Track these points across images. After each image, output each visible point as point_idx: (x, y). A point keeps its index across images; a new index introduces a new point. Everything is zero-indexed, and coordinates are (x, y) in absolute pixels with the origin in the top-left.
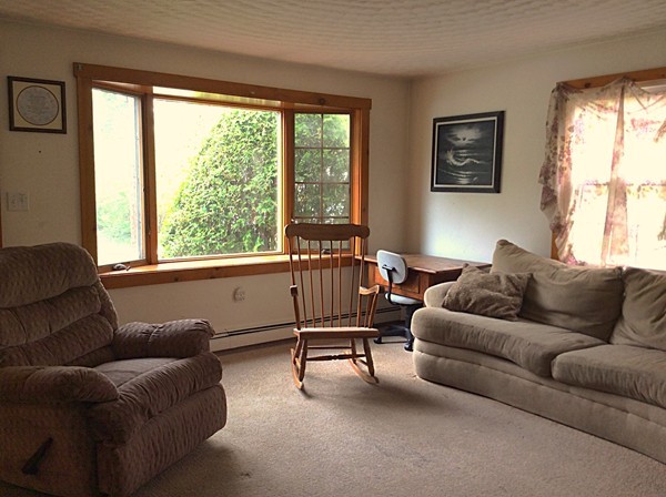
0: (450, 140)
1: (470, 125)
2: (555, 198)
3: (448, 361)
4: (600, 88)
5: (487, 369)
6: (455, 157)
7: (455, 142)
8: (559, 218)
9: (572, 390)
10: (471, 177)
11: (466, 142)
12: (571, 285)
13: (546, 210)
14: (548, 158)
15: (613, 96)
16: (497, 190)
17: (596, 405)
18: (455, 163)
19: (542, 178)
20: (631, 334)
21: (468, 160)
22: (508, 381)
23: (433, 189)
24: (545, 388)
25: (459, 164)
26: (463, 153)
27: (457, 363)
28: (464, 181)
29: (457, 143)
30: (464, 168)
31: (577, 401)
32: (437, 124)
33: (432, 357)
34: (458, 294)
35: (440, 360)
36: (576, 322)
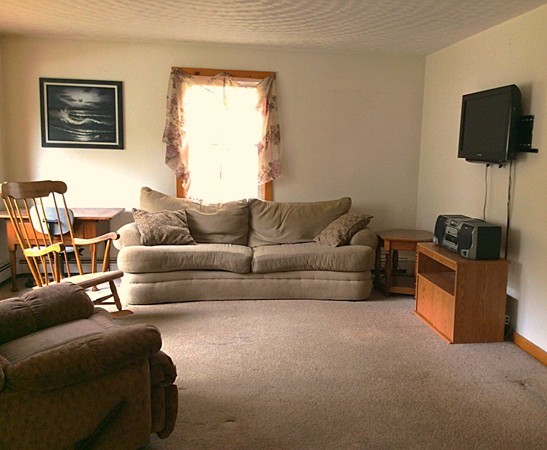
0: (62, 99)
1: (87, 90)
2: (178, 153)
3: (165, 284)
4: (210, 78)
5: (198, 280)
6: (70, 116)
7: (69, 103)
8: (183, 169)
9: (265, 276)
10: (93, 134)
11: (83, 103)
12: (219, 214)
13: (170, 163)
14: (171, 124)
15: (218, 84)
16: (121, 147)
17: (282, 281)
18: (72, 121)
19: (166, 138)
20: (264, 238)
21: (87, 120)
22: (218, 283)
23: (44, 145)
24: (247, 281)
25: (76, 123)
26: (81, 113)
27: (173, 282)
28: (84, 139)
29: (72, 104)
30: (84, 126)
31: (270, 282)
32: (45, 84)
33: (150, 285)
34: (152, 231)
35: (157, 285)
36: (228, 238)
